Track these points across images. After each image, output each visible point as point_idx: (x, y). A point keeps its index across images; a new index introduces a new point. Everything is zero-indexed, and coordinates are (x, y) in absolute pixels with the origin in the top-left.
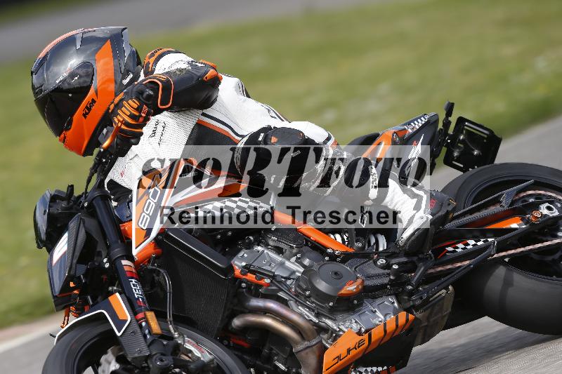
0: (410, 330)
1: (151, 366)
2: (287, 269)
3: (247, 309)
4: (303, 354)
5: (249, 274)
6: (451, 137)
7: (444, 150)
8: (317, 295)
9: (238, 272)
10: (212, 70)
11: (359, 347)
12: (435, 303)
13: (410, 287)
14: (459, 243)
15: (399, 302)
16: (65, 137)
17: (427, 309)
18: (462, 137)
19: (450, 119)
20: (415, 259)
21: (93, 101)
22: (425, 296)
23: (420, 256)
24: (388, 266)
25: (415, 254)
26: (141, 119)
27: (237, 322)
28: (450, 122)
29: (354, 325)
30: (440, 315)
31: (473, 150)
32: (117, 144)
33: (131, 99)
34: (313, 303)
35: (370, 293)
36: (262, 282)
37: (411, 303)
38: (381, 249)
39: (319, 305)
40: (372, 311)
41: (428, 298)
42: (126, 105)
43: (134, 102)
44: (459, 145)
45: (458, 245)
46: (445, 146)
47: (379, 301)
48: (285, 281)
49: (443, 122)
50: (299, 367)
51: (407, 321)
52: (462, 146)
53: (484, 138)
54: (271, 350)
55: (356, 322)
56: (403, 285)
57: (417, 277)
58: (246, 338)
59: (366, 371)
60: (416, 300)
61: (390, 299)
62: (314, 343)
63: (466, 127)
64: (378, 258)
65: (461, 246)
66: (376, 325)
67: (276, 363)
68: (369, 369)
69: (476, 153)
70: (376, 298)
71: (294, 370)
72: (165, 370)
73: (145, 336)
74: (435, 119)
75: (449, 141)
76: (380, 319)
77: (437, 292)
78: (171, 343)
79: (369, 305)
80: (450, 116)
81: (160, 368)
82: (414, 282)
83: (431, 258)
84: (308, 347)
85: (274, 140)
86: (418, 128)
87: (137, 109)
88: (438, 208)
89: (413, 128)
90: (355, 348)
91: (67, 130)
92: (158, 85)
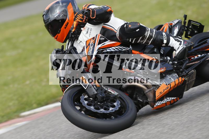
0: (183, 84)
4: (148, 93)
6: (187, 27)
7: (185, 32)
10: (110, 8)
11: (167, 89)
12: (190, 75)
13: (181, 70)
14: (195, 56)
15: (178, 76)
16: (57, 36)
17: (188, 76)
18: (190, 27)
19: (186, 21)
20: (182, 61)
21: (68, 23)
22: (187, 72)
23: (184, 59)
24: (173, 64)
27: (124, 86)
29: (164, 83)
30: (192, 80)
31: (195, 31)
33: (80, 14)
35: (168, 72)
37: (183, 74)
40: (170, 78)
41: (188, 72)
42: (79, 16)
44: (190, 30)
45: (195, 57)
46: (185, 31)
47: (172, 75)
49: (184, 22)
50: (147, 99)
51: (182, 81)
52: (191, 30)
53: (198, 26)
54: (136, 94)
55: (165, 82)
56: (179, 69)
57: (183, 66)
58: (127, 92)
59: (170, 99)
60: (184, 73)
61: (175, 74)
62: (152, 89)
63: (191, 23)
64: (169, 62)
65: (196, 57)
66: (172, 82)
67: (139, 99)
68: (170, 98)
69: (196, 32)
70: (170, 74)
71: (145, 101)
72: (103, 98)
73: (95, 88)
74: (181, 21)
75: (186, 29)
76: (173, 80)
77: (191, 71)
78: (103, 90)
79: (168, 76)
80: (186, 19)
81: (101, 97)
82: (182, 68)
83: (187, 60)
84: (150, 91)
85: (130, 26)
86: (176, 23)
87: (82, 17)
88: (188, 44)
89: (174, 23)
90: (166, 89)
91: (58, 33)
92: (90, 10)
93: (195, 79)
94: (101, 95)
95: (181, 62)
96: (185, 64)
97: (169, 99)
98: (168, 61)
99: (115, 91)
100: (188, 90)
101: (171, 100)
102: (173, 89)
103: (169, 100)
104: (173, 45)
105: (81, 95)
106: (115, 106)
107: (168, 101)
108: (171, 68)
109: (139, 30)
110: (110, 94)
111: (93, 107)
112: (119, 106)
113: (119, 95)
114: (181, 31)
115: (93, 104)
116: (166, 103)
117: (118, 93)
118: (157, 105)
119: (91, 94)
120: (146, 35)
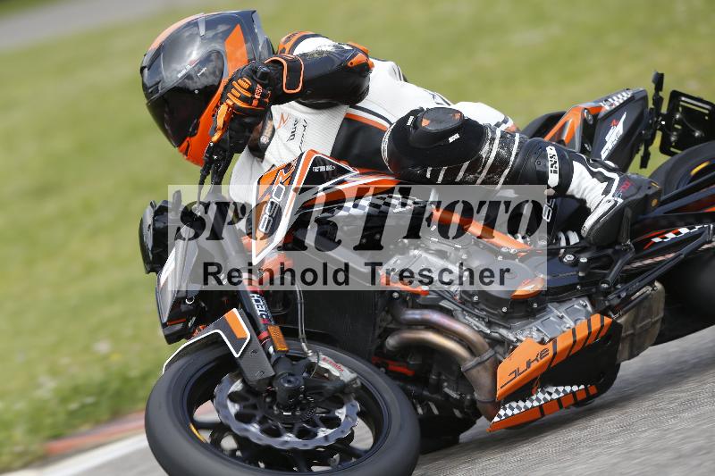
0: (608, 337)
1: (277, 389)
3: (403, 324)
4: (474, 372)
6: (665, 117)
7: (659, 135)
8: (487, 300)
10: (360, 54)
11: (542, 357)
13: (605, 286)
14: (668, 232)
15: (593, 305)
16: (188, 146)
17: (626, 313)
18: (678, 116)
19: (661, 94)
20: (610, 251)
22: (623, 295)
23: (617, 247)
24: (576, 263)
25: (610, 246)
27: (391, 342)
28: (662, 99)
29: (535, 334)
30: (649, 320)
31: (694, 131)
33: (241, 78)
34: (482, 310)
35: (556, 294)
37: (607, 304)
38: (572, 243)
39: (489, 312)
40: (558, 316)
41: (628, 296)
42: (237, 86)
43: (245, 81)
44: (676, 126)
45: (667, 235)
46: (659, 130)
47: (567, 305)
49: (654, 99)
50: (472, 391)
51: (602, 326)
52: (679, 127)
53: (705, 114)
54: (439, 374)
55: (538, 330)
56: (596, 284)
57: (613, 272)
58: (408, 363)
59: (557, 391)
60: (613, 299)
61: (581, 302)
62: (487, 357)
63: (682, 103)
64: (565, 254)
65: (670, 236)
66: (564, 332)
67: (446, 390)
68: (561, 389)
69: (697, 134)
70: (564, 301)
71: (468, 398)
72: (294, 393)
73: (269, 355)
74: (642, 95)
75: (663, 123)
76: (568, 325)
77: (640, 289)
78: (302, 362)
79: (554, 309)
80: (661, 90)
81: (288, 390)
82: (609, 279)
83: (631, 249)
84: (479, 364)
85: (425, 123)
86: (617, 104)
87: (248, 90)
88: (633, 190)
89: (611, 105)
90: (536, 359)
91: (191, 136)
92: (281, 64)
94: (289, 382)
95: (608, 256)
96: (618, 264)
97: (556, 392)
98: (562, 251)
99: (342, 367)
101: (562, 395)
102: (568, 357)
103: (555, 396)
104: (583, 194)
105: (219, 382)
106: (340, 420)
107: (549, 398)
108: (568, 276)
109: (457, 136)
110: (326, 375)
111: (256, 426)
112: (354, 420)
113: (358, 382)
114: (637, 133)
115: (261, 415)
116: (540, 406)
117: (354, 375)
118: (505, 414)
119: (255, 376)
120: (484, 156)
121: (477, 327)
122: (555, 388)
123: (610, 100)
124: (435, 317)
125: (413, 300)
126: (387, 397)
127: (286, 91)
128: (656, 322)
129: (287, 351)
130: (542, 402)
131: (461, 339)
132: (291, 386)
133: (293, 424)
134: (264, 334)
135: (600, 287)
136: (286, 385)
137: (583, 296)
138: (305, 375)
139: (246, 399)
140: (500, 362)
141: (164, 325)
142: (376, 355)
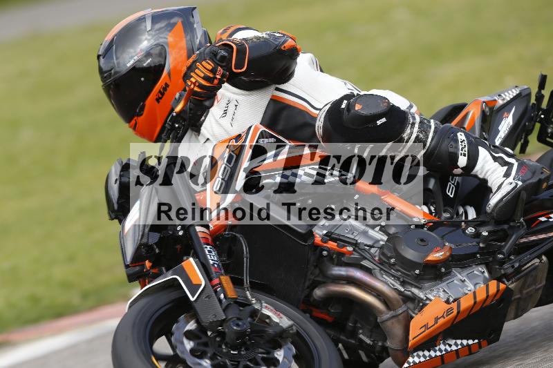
0: (501, 300)
1: (227, 330)
2: (371, 238)
3: (329, 278)
4: (389, 323)
5: (330, 242)
6: (544, 112)
7: (538, 126)
8: (402, 263)
9: (318, 239)
10: (290, 40)
11: (447, 316)
12: (527, 274)
13: (501, 256)
15: (490, 272)
16: (136, 124)
17: (519, 279)
19: (543, 92)
20: (506, 227)
21: (167, 85)
22: (517, 265)
23: (512, 224)
24: (477, 235)
25: (506, 222)
26: (216, 82)
27: (318, 292)
28: (543, 96)
29: (442, 294)
30: (534, 287)
32: (190, 109)
33: (205, 60)
34: (398, 271)
35: (460, 261)
36: (344, 250)
37: (503, 272)
38: (470, 218)
39: (404, 273)
40: (461, 280)
41: (520, 267)
42: (200, 67)
43: (207, 63)
45: (551, 216)
46: (539, 122)
47: (469, 271)
48: (369, 250)
49: (536, 96)
50: (385, 339)
51: (498, 291)
54: (355, 322)
55: (444, 291)
56: (494, 253)
57: (508, 245)
58: (329, 311)
59: (456, 344)
60: (507, 268)
61: (480, 269)
62: (400, 312)
64: (466, 226)
66: (466, 294)
67: (361, 336)
68: (459, 342)
70: (465, 267)
71: (380, 344)
72: (241, 335)
73: (220, 301)
74: (527, 92)
75: (542, 116)
76: (469, 289)
77: (531, 261)
78: (248, 309)
79: (457, 274)
80: (543, 89)
81: (236, 332)
82: (505, 250)
83: (523, 226)
84: (393, 317)
85: (358, 107)
86: (509, 99)
87: (211, 71)
88: (529, 175)
89: (504, 100)
90: (443, 316)
91: (138, 116)
92: (232, 47)
93: (545, 286)
94: (238, 325)
95: (504, 231)
96: (513, 238)
97: (454, 345)
98: (463, 224)
99: (281, 315)
100: (522, 315)
101: (460, 347)
102: (468, 316)
103: (454, 348)
104: (485, 175)
105: (177, 321)
106: (278, 361)
107: (449, 349)
108: (469, 246)
109: (384, 120)
110: (267, 320)
111: (208, 361)
112: (290, 362)
113: (294, 328)
114: (522, 124)
115: (212, 352)
116: (442, 356)
117: (290, 323)
118: (414, 362)
119: (207, 318)
120: (406, 138)
121: (393, 285)
122: (454, 341)
123: (502, 95)
124: (358, 274)
125: (339, 259)
126: (317, 343)
127: (234, 70)
128: (539, 288)
129: (236, 298)
130: (444, 353)
131: (378, 294)
132: (239, 329)
133: (239, 362)
134: (216, 281)
135: (496, 257)
136: (235, 328)
137: (481, 264)
138: (249, 319)
139: (200, 338)
140: (412, 318)
141: (127, 266)
142: (303, 303)
